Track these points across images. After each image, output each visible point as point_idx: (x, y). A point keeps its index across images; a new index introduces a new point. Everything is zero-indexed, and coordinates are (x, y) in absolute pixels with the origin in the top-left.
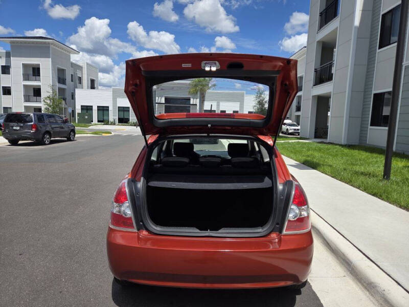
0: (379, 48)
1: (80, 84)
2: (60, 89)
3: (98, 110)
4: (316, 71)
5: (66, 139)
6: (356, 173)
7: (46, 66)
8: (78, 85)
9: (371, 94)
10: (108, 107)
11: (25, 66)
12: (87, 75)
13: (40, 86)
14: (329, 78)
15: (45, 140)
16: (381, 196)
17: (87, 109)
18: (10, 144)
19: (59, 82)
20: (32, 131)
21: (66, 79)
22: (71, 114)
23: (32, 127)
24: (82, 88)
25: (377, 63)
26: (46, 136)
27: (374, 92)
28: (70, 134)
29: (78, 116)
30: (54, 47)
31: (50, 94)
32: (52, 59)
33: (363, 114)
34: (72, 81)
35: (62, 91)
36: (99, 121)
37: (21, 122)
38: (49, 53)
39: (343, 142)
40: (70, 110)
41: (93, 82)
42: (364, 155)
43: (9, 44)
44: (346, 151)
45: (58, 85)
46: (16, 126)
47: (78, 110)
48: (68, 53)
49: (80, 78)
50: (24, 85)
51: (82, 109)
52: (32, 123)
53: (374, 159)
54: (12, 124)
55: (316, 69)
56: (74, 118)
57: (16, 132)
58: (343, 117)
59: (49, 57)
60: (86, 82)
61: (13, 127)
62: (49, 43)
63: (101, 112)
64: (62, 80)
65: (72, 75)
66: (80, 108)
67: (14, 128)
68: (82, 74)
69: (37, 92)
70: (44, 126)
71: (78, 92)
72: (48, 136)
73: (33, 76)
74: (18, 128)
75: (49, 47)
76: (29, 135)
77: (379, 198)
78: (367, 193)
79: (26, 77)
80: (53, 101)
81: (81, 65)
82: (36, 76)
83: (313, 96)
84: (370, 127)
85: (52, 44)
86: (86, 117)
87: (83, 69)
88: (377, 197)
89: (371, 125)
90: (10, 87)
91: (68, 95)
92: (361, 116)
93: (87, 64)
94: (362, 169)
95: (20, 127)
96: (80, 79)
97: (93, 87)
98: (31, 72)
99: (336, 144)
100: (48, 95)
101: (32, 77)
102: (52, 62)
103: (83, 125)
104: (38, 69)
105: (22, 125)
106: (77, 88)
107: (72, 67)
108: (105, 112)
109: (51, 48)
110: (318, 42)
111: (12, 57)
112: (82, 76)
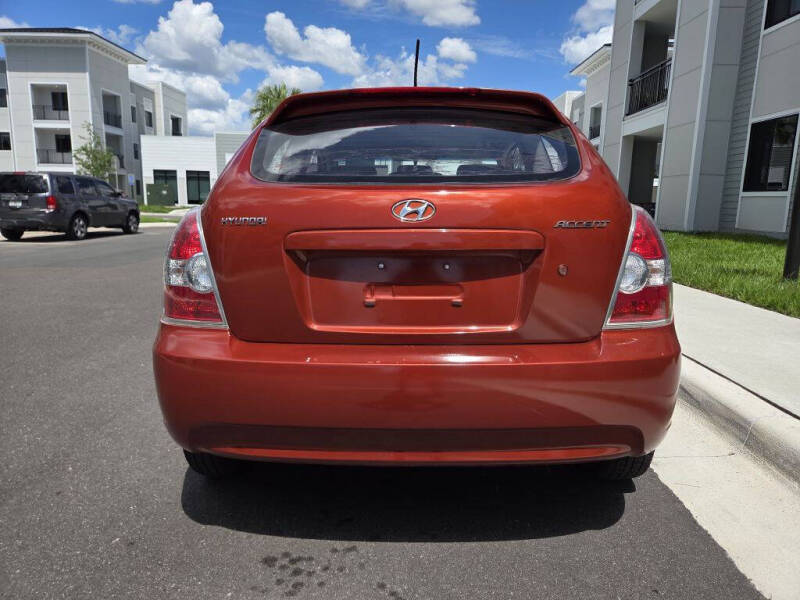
0: (766, 28)
1: (151, 125)
2: (109, 137)
3: (188, 178)
4: (631, 83)
5: (120, 230)
6: (723, 271)
7: (80, 88)
8: (146, 128)
9: (747, 125)
10: (208, 173)
11: (37, 89)
12: (165, 107)
13: (68, 130)
14: (661, 96)
15: (76, 229)
16: (784, 307)
17: (165, 177)
18: (4, 239)
19: (107, 122)
20: (47, 212)
21: (120, 117)
22: (135, 188)
23: (47, 202)
24: (155, 134)
25: (761, 58)
26: (77, 221)
27: (753, 120)
28: (128, 220)
29: (148, 190)
30: (95, 49)
31: (85, 141)
32: (90, 74)
33: (728, 168)
34: (134, 120)
35: (113, 140)
36: (190, 202)
37: (25, 192)
38: (84, 61)
39: (686, 227)
40: (131, 179)
41: (176, 122)
42: (732, 245)
43: (2, 43)
44: (694, 240)
45: (105, 129)
46: (15, 201)
47: (148, 178)
48: (123, 63)
49: (150, 114)
50: (37, 130)
51: (156, 178)
52: (47, 194)
53: (756, 251)
54: (6, 196)
55: (630, 81)
56: (140, 197)
57: (15, 212)
58: (688, 175)
59: (84, 71)
60: (162, 122)
61: (8, 201)
62: (83, 42)
63: (194, 183)
64: (112, 117)
65: (133, 109)
66: (152, 175)
67: (11, 204)
68: (154, 106)
69: (63, 143)
70: (73, 200)
71: (147, 143)
72: (81, 223)
73: (55, 109)
74: (19, 204)
75: (83, 49)
76: (42, 218)
77: (780, 312)
78: (754, 304)
79: (40, 113)
80: (94, 156)
81: (151, 87)
82: (59, 110)
83: (624, 137)
84: (742, 194)
85: (90, 43)
86: (165, 192)
87: (156, 95)
88: (775, 310)
89: (745, 190)
90: (8, 134)
91: (127, 150)
92: (723, 172)
93: (164, 85)
94: (735, 265)
95: (23, 201)
96: (150, 116)
97: (176, 131)
98: (49, 102)
99: (673, 232)
100: (82, 143)
101: (50, 111)
102: (92, 80)
103: (158, 208)
104: (64, 95)
105: (27, 197)
106: (144, 134)
107: (132, 91)
108: (202, 183)
109: (87, 52)
110: (636, 22)
111: (10, 70)
112: (154, 109)
